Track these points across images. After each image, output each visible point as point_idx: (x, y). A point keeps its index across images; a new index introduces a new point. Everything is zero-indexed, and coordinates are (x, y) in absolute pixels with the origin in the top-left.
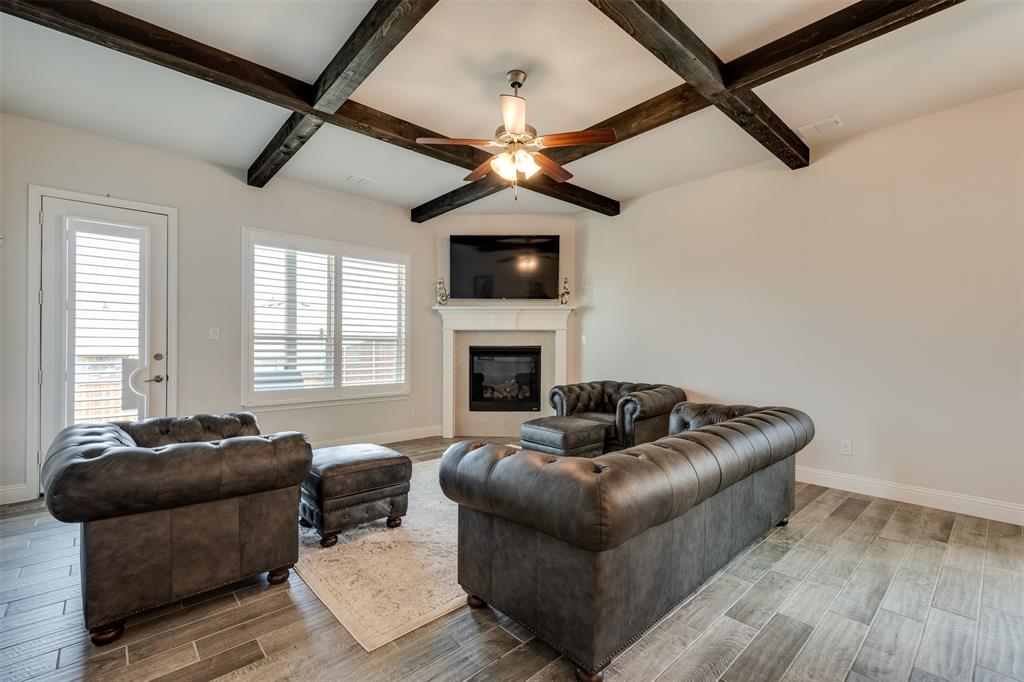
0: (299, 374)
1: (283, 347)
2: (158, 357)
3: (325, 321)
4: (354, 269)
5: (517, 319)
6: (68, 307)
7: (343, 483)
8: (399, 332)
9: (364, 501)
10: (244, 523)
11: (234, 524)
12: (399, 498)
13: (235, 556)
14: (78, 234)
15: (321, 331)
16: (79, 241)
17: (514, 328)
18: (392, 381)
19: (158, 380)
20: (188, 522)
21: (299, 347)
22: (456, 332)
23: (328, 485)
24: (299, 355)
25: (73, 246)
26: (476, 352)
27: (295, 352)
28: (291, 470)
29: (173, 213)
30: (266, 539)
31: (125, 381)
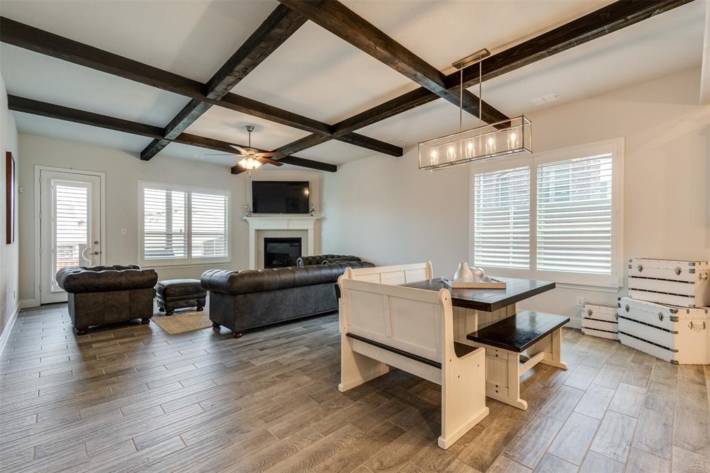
0: (172, 251)
1: (165, 238)
2: (96, 243)
3: (183, 225)
4: (199, 199)
5: (288, 224)
6: (53, 219)
7: (175, 291)
8: (225, 230)
9: (184, 299)
10: (131, 300)
11: (127, 299)
12: (201, 299)
13: (128, 311)
14: (58, 186)
15: (181, 230)
16: (58, 190)
17: (286, 228)
18: (222, 255)
19: (96, 253)
20: (110, 297)
21: (173, 238)
22: (257, 230)
23: (168, 291)
24: (173, 242)
25: (55, 192)
26: (267, 241)
27: (171, 241)
28: (149, 281)
29: (103, 175)
30: (139, 306)
31: (80, 254)
